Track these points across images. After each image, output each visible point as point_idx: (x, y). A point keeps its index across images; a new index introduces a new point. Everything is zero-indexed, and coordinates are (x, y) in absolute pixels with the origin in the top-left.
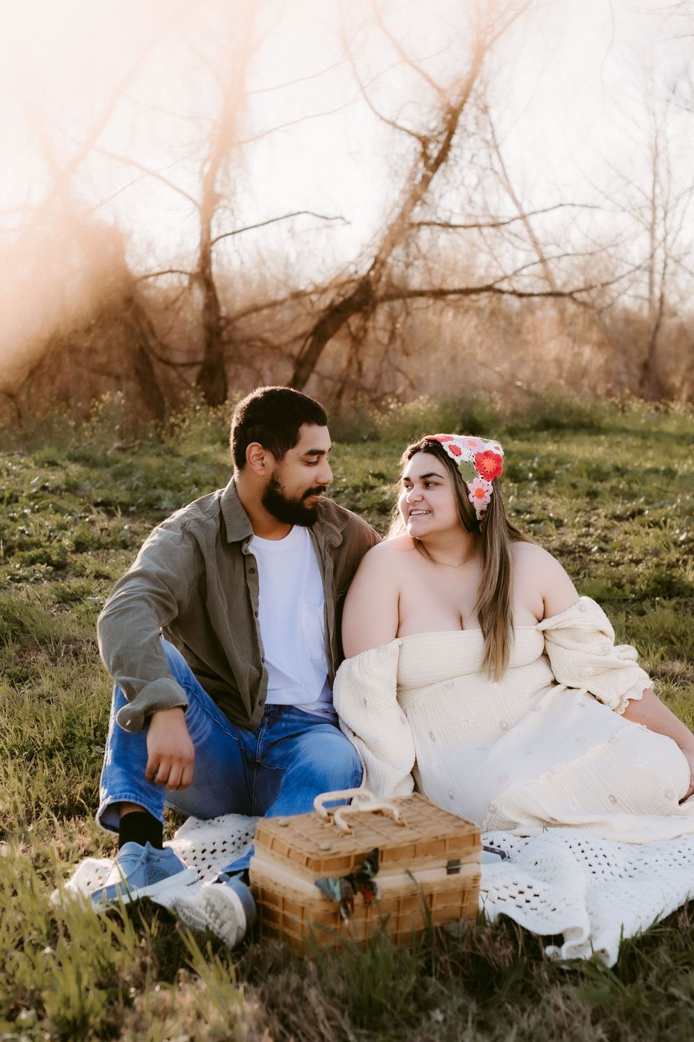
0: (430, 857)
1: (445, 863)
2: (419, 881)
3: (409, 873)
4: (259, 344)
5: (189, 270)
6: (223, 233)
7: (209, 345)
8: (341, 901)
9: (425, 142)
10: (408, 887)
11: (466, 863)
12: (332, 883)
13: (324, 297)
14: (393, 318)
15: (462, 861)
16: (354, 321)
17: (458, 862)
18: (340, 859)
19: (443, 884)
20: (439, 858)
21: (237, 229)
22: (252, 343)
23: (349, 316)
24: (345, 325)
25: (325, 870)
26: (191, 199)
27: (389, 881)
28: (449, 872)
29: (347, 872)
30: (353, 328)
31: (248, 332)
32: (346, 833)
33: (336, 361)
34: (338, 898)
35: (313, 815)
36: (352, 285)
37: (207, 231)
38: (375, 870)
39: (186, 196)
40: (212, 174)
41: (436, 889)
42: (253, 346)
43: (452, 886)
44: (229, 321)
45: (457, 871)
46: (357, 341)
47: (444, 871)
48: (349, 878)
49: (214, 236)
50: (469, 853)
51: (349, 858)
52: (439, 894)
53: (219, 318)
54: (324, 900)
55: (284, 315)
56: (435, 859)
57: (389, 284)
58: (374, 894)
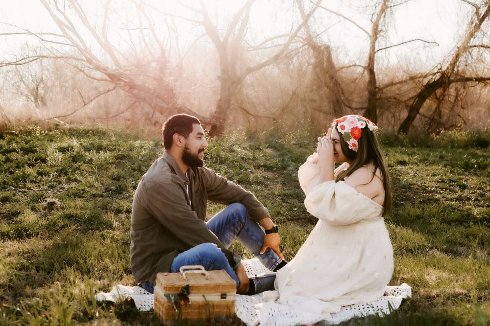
0: (213, 291)
1: (220, 294)
2: (207, 299)
3: (204, 296)
4: (393, 100)
5: (363, 65)
6: (380, 48)
7: (370, 100)
8: (174, 303)
9: (478, 8)
10: (203, 301)
11: (229, 295)
12: (171, 296)
13: (425, 79)
14: (457, 90)
15: (228, 294)
16: (439, 91)
17: (225, 295)
18: (175, 287)
19: (218, 301)
20: (217, 292)
21: (387, 46)
22: (389, 100)
23: (437, 89)
24: (434, 93)
25: (169, 291)
26: (367, 32)
27: (195, 298)
28: (222, 298)
29: (177, 292)
30: (438, 95)
31: (389, 95)
32: (185, 280)
33: (429, 109)
34: (173, 301)
35: (179, 273)
36: (439, 74)
37: (373, 47)
38: (189, 293)
39: (365, 31)
40: (378, 20)
41: (216, 303)
42: (390, 101)
43: (223, 303)
44: (380, 89)
45: (225, 298)
46: (440, 100)
47: (220, 297)
48: (178, 295)
49: (376, 49)
50: (230, 292)
51: (179, 287)
52: (217, 306)
53: (376, 88)
54: (168, 302)
55: (405, 87)
56: (215, 293)
57: (457, 74)
58: (189, 302)
